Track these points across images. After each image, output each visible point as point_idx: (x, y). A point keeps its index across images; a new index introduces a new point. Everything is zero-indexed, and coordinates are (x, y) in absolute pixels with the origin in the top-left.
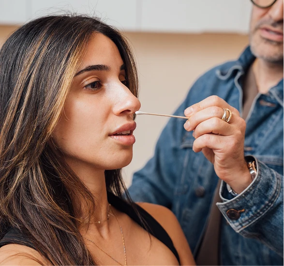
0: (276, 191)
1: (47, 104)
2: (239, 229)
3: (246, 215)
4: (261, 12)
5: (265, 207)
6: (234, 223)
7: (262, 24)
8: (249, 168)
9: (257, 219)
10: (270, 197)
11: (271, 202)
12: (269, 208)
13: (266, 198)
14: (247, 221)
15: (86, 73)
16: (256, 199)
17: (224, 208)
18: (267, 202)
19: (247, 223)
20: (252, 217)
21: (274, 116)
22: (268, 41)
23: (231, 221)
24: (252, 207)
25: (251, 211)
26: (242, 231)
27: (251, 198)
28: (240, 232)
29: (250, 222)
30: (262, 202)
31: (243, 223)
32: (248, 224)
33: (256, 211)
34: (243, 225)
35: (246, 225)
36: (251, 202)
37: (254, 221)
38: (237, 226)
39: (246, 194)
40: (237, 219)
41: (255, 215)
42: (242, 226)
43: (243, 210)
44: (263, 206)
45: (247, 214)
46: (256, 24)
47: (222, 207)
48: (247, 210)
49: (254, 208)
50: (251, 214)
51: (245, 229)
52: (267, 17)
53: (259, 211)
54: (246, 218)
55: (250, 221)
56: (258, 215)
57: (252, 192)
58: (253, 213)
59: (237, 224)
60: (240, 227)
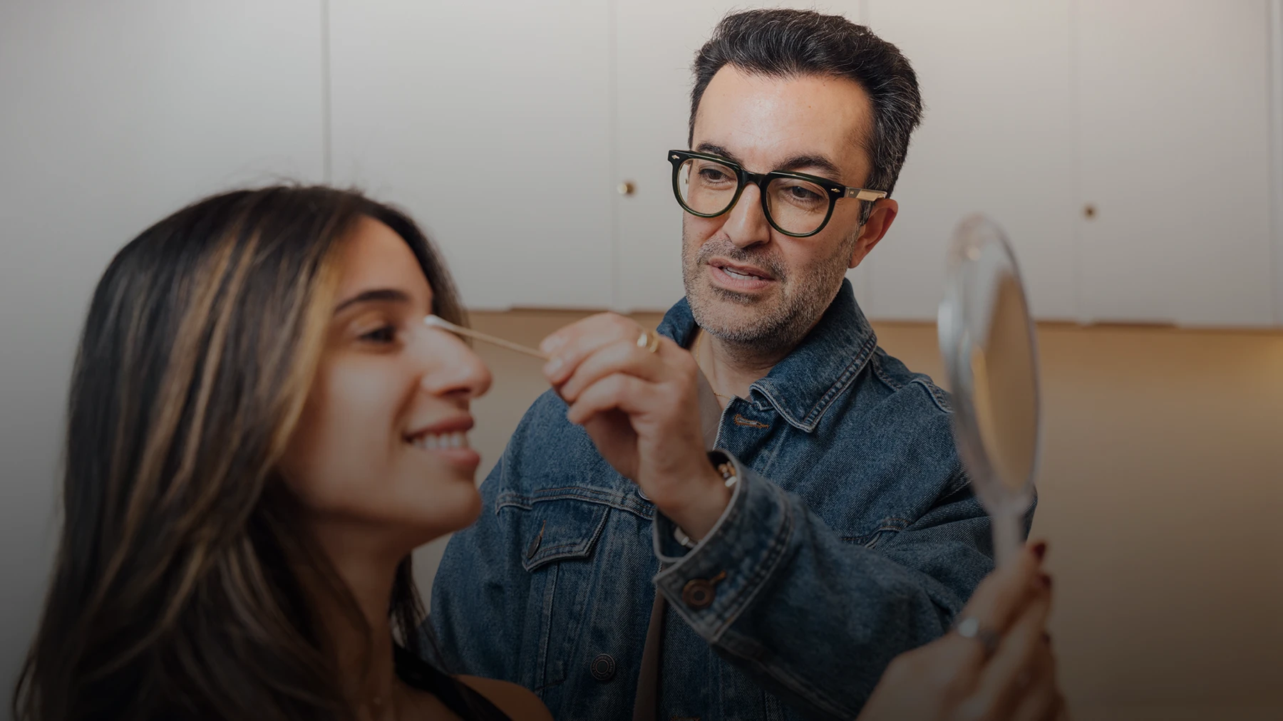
0: (786, 518)
1: (269, 366)
2: (717, 632)
3: (731, 586)
4: (706, 226)
5: (769, 558)
6: (702, 618)
7: (711, 252)
8: (722, 475)
9: (756, 591)
10: (776, 530)
11: (780, 541)
12: (779, 559)
13: (768, 532)
14: (734, 601)
15: (358, 307)
16: (749, 539)
17: (675, 581)
18: (772, 543)
19: (735, 606)
20: (745, 588)
21: (765, 453)
22: (729, 294)
23: (694, 616)
24: (741, 560)
25: (739, 572)
26: (724, 635)
27: (738, 538)
28: (720, 639)
29: (741, 604)
30: (761, 545)
31: (726, 609)
32: (737, 610)
33: (751, 569)
34: (727, 615)
35: (732, 615)
36: (739, 548)
37: (750, 599)
38: (712, 624)
39: (726, 527)
40: (708, 606)
41: (752, 583)
42: (724, 621)
43: (722, 575)
44: (764, 554)
45: (733, 582)
46: (696, 252)
47: (670, 579)
48: (731, 572)
49: (747, 562)
50: (741, 581)
51: (731, 627)
52: (720, 234)
53: (757, 568)
54: (732, 593)
55: (741, 599)
56: (758, 580)
57: (737, 522)
58: (746, 578)
59: (711, 617)
60: (719, 623)
